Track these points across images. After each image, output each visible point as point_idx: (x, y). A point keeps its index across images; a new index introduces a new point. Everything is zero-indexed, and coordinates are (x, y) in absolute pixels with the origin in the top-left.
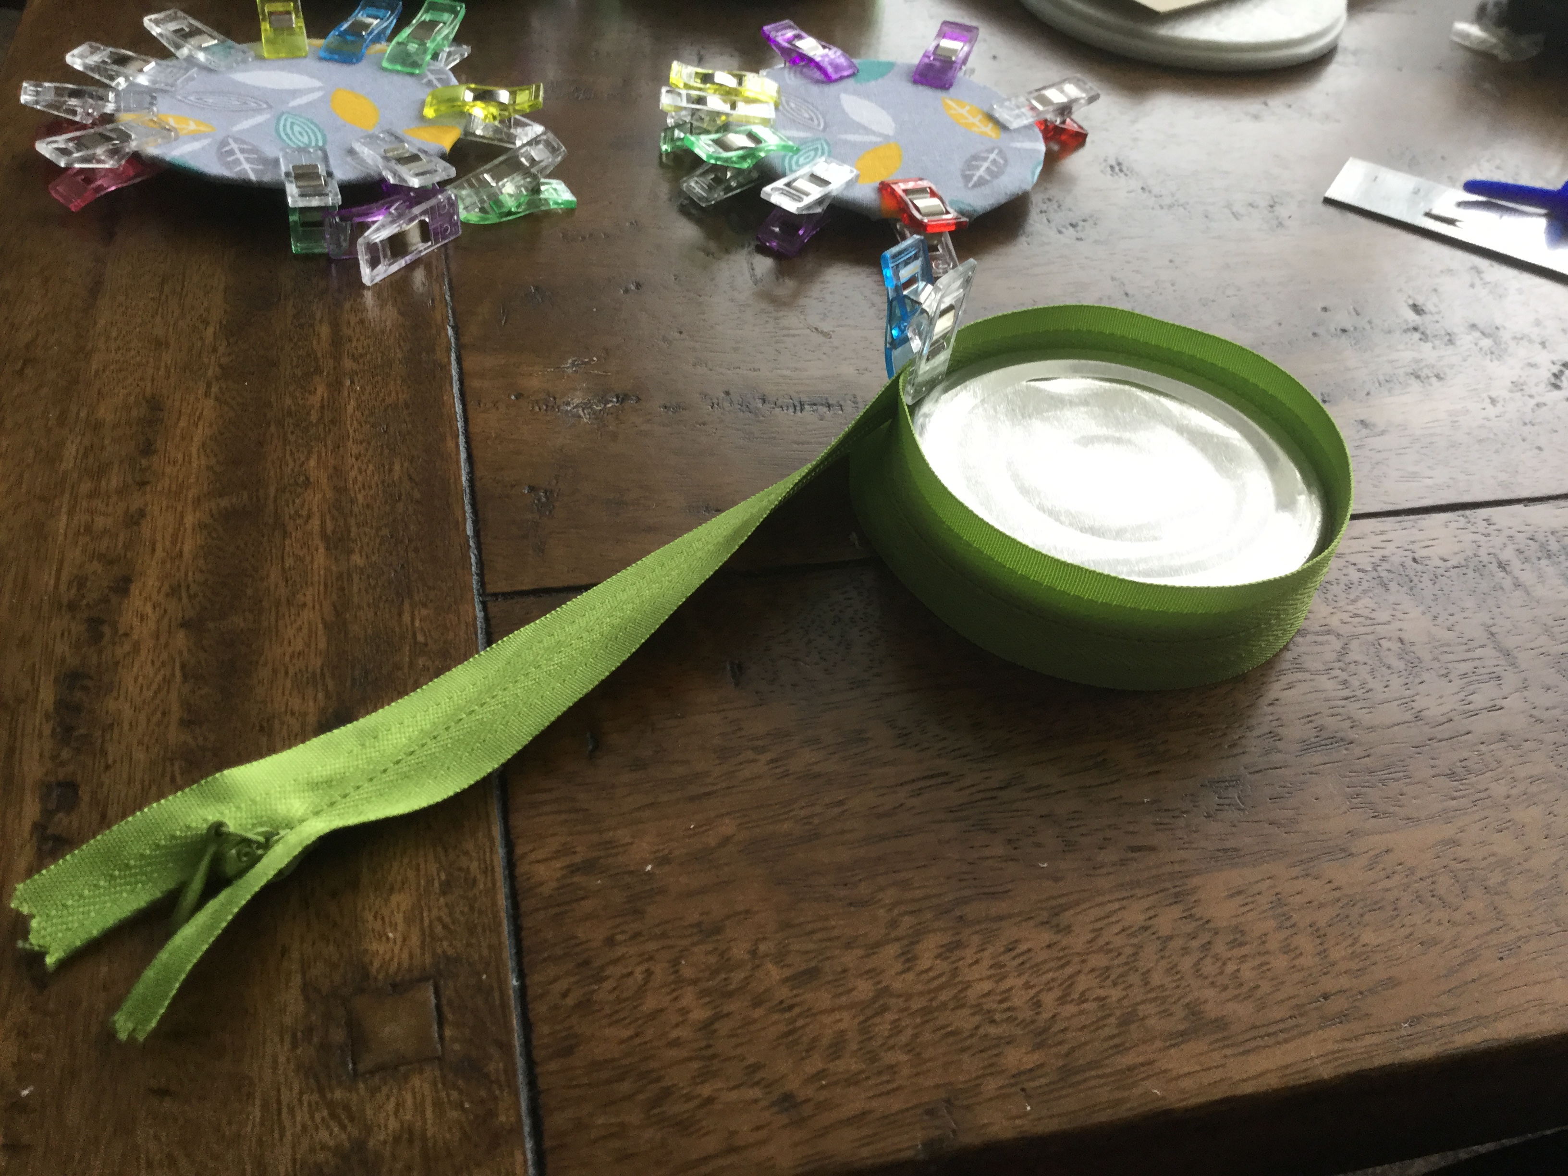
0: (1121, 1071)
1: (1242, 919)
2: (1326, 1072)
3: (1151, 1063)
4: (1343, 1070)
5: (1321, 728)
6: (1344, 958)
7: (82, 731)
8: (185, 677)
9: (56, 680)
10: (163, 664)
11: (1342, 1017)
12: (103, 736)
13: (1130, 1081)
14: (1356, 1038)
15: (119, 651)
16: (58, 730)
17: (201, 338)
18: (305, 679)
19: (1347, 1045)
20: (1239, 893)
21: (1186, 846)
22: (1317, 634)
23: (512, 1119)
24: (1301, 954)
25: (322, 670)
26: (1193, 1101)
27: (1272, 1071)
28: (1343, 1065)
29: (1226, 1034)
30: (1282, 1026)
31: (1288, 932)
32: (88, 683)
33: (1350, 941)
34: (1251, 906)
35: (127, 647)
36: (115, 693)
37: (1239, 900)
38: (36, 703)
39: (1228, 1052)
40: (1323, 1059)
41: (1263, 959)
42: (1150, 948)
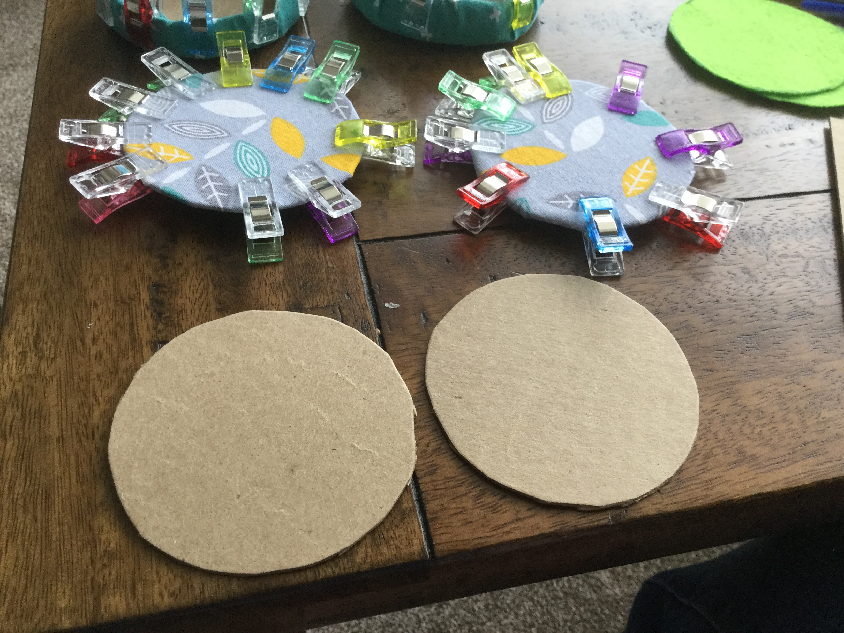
0: (706, 481)
1: (761, 405)
2: (807, 481)
3: (720, 477)
4: (815, 480)
5: (796, 307)
6: (814, 424)
7: (168, 314)
8: (214, 285)
9: (148, 288)
10: (202, 279)
11: (814, 454)
12: (178, 317)
13: (710, 486)
14: (821, 464)
15: (179, 273)
16: (154, 314)
18: (275, 287)
19: (817, 467)
20: (760, 392)
21: (732, 369)
22: (793, 257)
23: (411, 505)
24: (792, 423)
25: (283, 281)
26: (742, 496)
27: (780, 481)
28: (815, 477)
29: (757, 462)
30: (784, 458)
31: (785, 412)
32: (164, 289)
33: (816, 416)
34: (765, 399)
35: (182, 271)
36: (180, 295)
37: (760, 396)
38: (140, 300)
39: (759, 471)
40: (805, 475)
41: (773, 425)
42: (717, 421)
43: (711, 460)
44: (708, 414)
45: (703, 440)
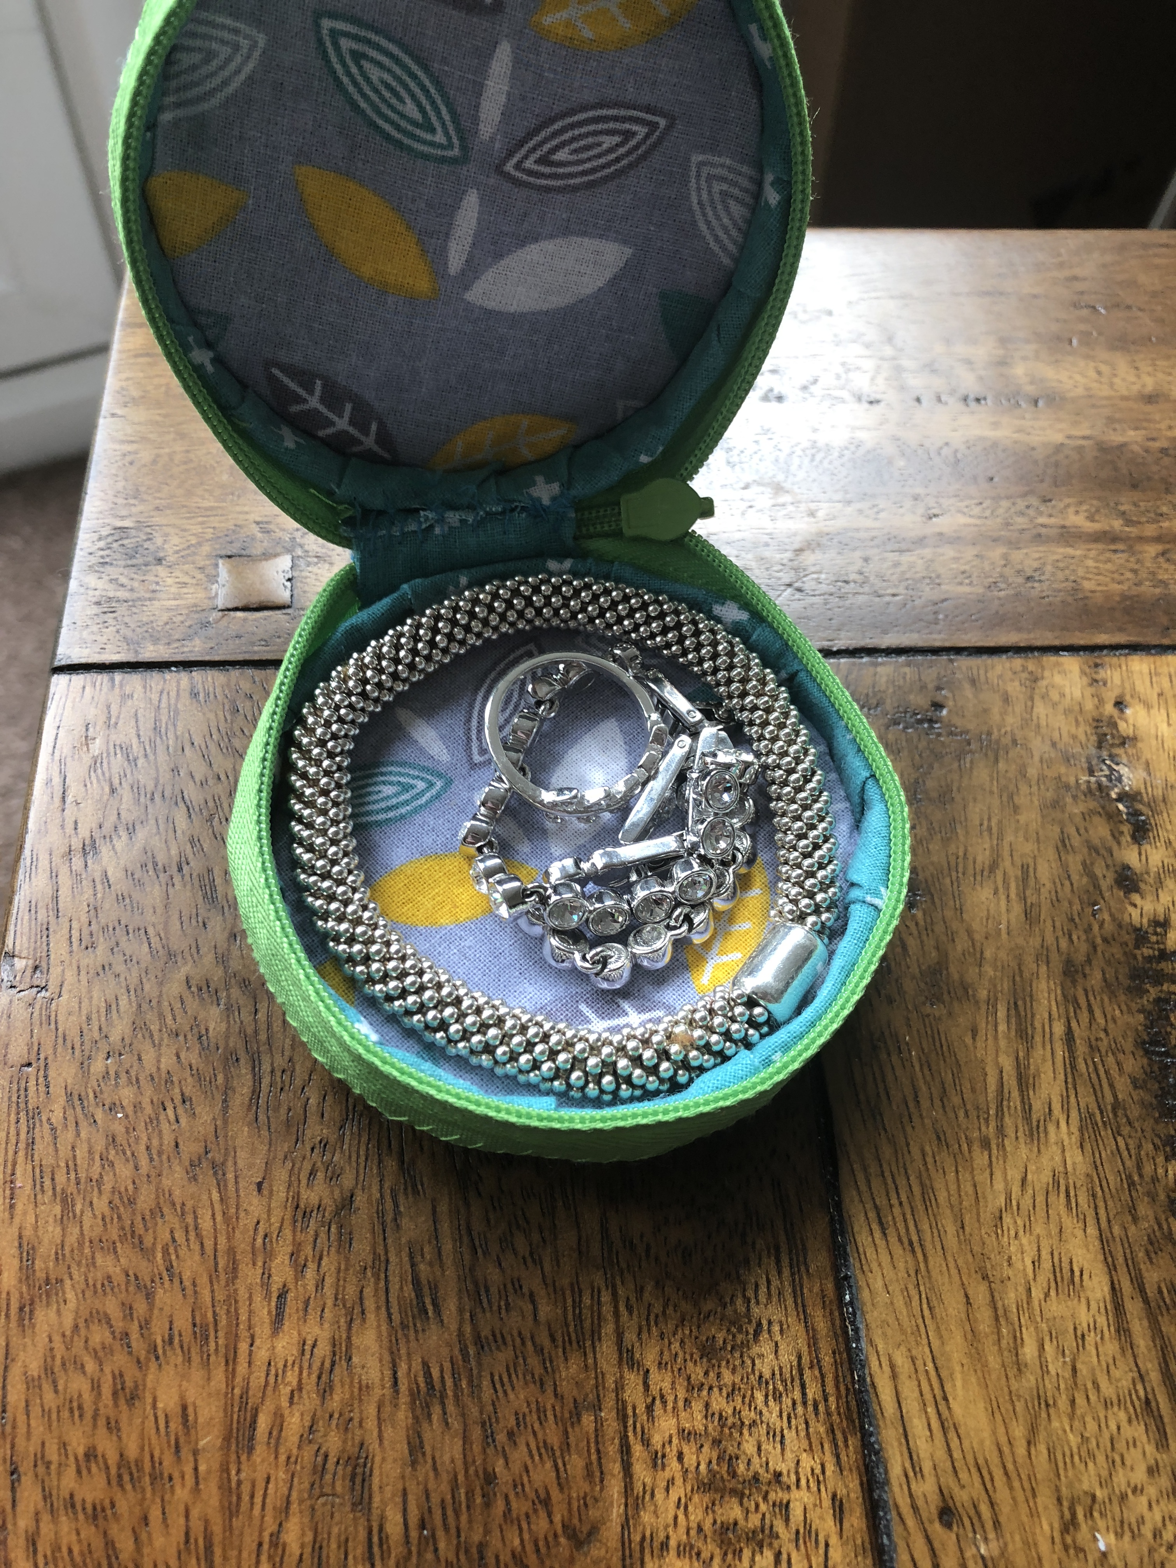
20: (186, 1427)
24: (79, 1473)
34: (163, 1430)
37: (176, 1417)
41: (89, 1414)
42: (144, 1269)
43: (58, 1209)
44: (166, 1251)
45: (107, 1211)
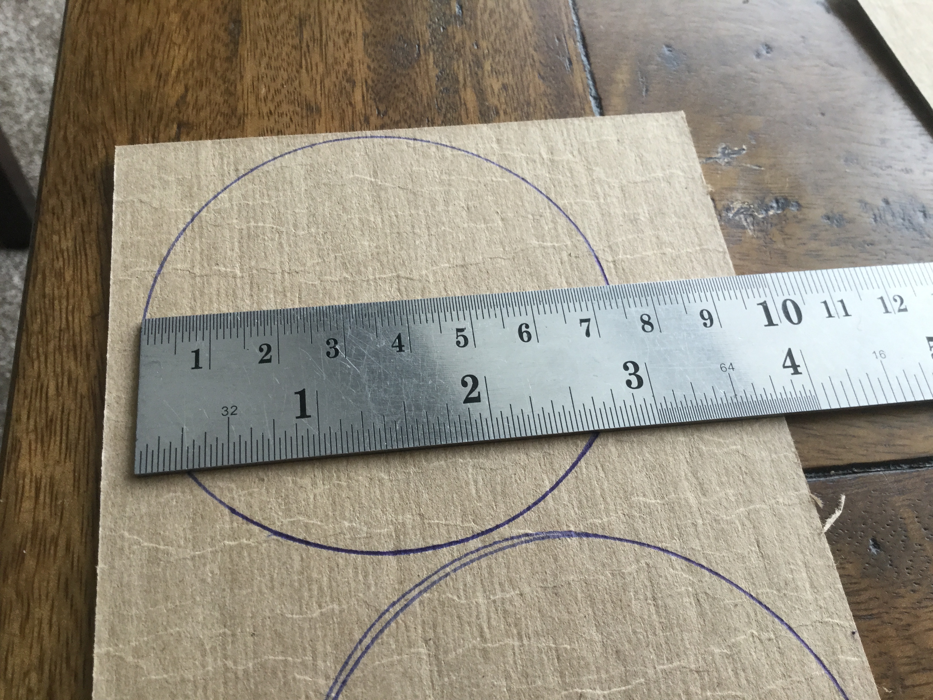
17: (351, 104)
